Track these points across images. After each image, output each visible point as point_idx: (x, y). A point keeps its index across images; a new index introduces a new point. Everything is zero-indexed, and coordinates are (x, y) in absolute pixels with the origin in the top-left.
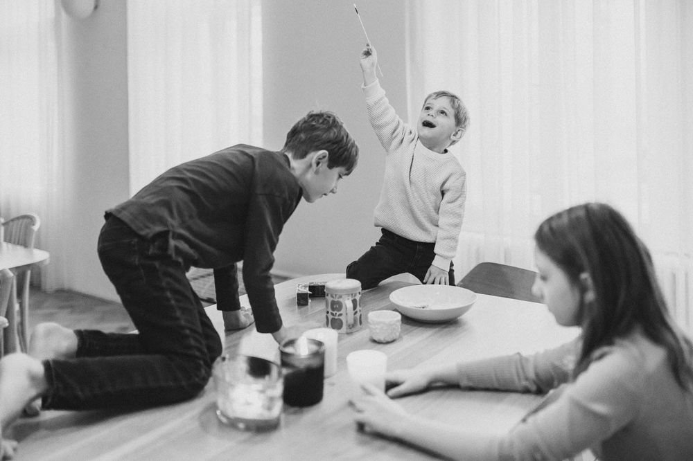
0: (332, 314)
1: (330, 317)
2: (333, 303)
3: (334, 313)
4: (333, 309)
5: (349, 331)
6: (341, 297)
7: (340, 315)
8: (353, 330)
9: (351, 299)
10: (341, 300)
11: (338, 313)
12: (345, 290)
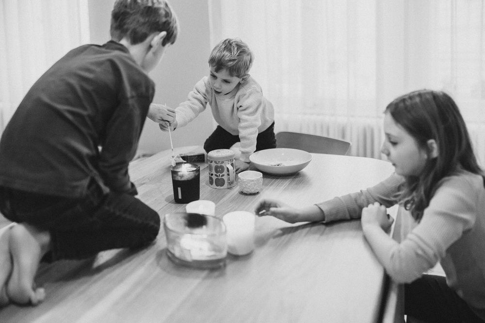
0: (216, 175)
1: (214, 178)
2: (216, 168)
3: (218, 174)
4: (216, 171)
5: (229, 186)
6: (223, 162)
7: (223, 175)
8: (232, 185)
9: (230, 163)
10: (223, 165)
11: (221, 175)
12: (226, 157)
